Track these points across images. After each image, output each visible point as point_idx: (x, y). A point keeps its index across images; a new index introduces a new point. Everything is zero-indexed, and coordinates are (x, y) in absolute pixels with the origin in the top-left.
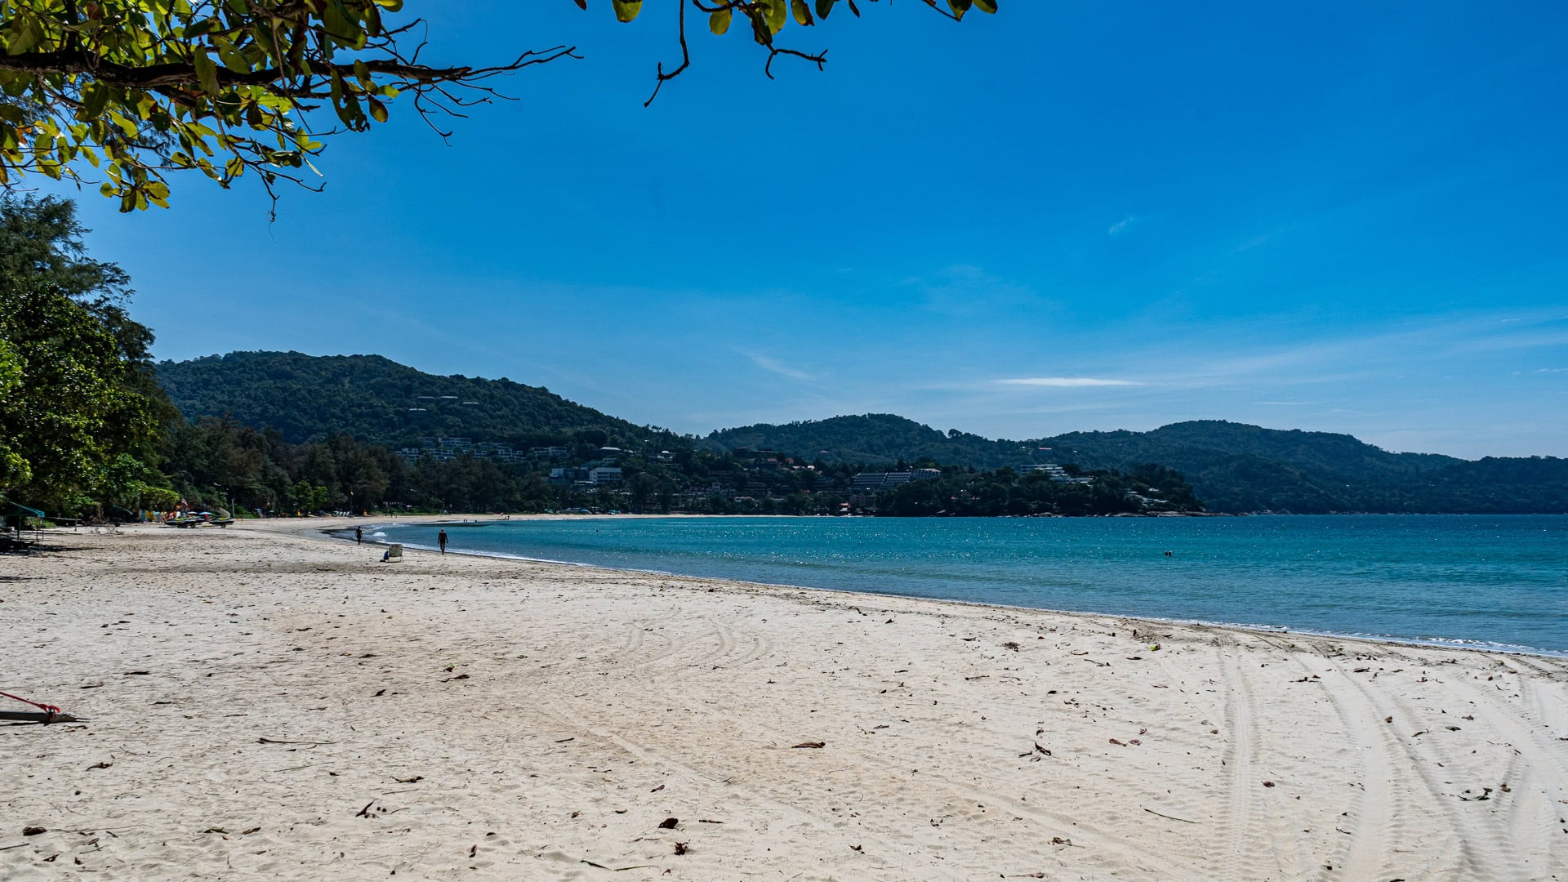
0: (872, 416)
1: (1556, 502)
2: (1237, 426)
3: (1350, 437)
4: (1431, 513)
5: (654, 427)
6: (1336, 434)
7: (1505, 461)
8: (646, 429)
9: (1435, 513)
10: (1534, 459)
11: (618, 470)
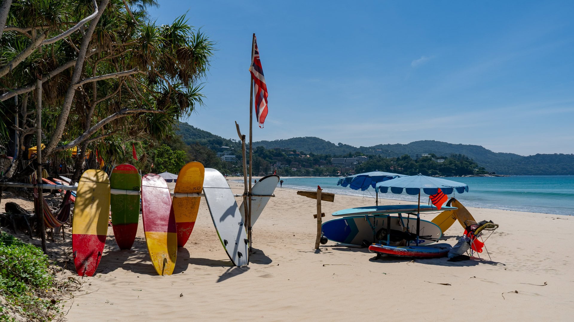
0: (307, 138)
1: (565, 171)
2: (439, 142)
3: (481, 147)
4: (520, 175)
5: (233, 140)
6: (476, 146)
7: (544, 155)
8: (230, 140)
9: (521, 175)
10: (556, 154)
11: (234, 156)
